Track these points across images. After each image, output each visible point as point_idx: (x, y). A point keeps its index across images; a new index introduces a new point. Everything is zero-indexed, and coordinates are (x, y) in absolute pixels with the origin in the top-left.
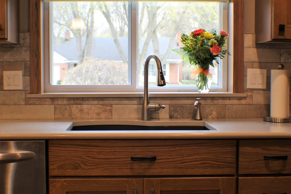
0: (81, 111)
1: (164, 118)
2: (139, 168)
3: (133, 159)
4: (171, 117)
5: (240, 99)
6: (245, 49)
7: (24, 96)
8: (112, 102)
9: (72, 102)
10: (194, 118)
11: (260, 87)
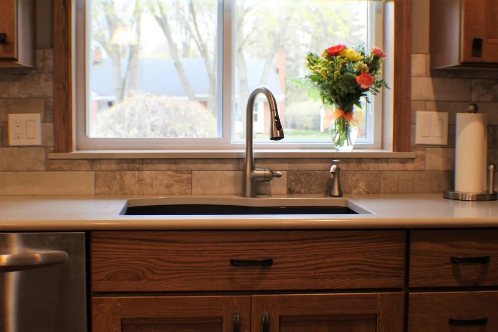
0: (140, 181)
1: (278, 194)
2: (244, 278)
3: (233, 262)
4: (290, 192)
5: (404, 161)
6: (413, 79)
7: (43, 156)
8: (192, 167)
9: (125, 166)
10: (329, 193)
11: (438, 141)
